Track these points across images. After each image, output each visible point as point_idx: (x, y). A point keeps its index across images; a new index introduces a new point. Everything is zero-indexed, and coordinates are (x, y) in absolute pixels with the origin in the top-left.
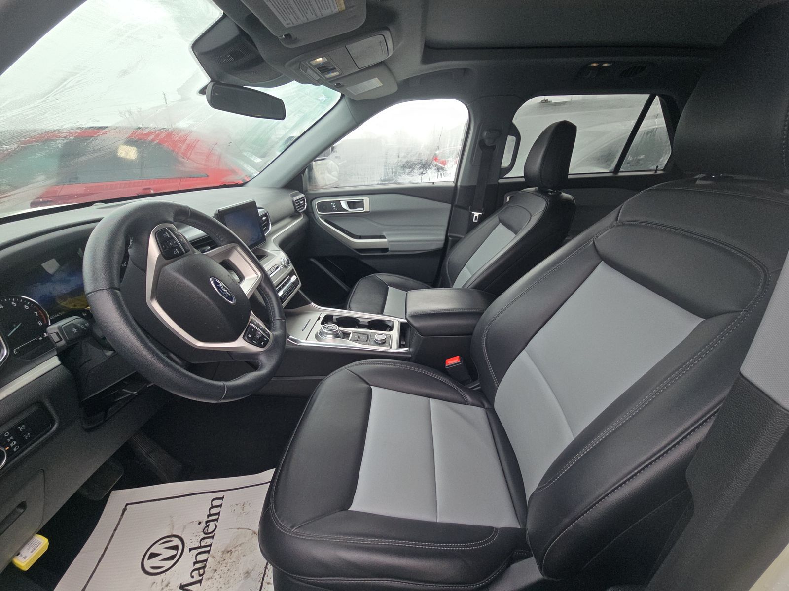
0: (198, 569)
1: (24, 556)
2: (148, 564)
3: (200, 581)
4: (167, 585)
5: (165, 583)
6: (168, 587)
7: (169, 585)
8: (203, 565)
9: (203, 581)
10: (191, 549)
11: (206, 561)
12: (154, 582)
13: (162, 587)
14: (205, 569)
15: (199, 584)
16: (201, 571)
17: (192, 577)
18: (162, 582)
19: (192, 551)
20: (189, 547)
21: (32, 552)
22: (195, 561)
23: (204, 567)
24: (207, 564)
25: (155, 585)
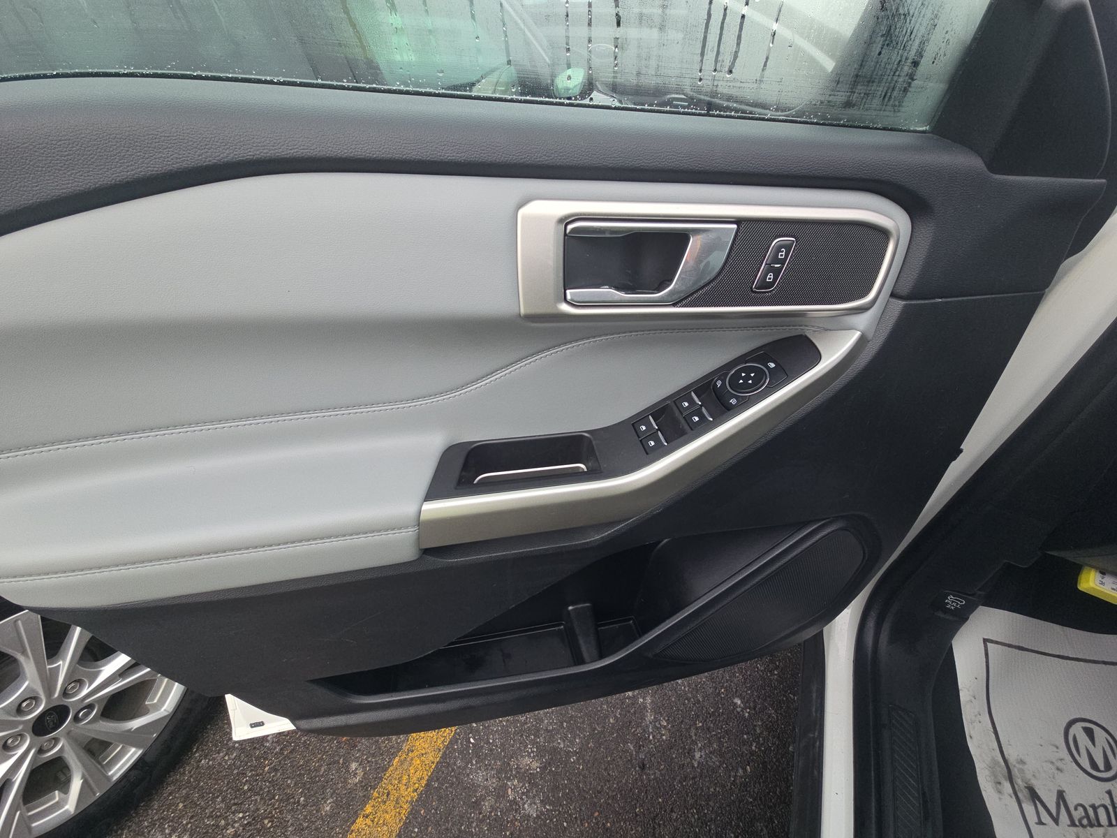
0: (1087, 816)
1: (1104, 581)
2: (1077, 730)
3: (1073, 824)
4: (1058, 769)
5: (1059, 764)
6: (1056, 772)
7: (1059, 772)
8: (1093, 822)
9: (1075, 829)
10: (1109, 793)
11: (1100, 825)
12: (1057, 748)
13: (1054, 761)
14: (1088, 828)
15: (1069, 823)
16: (1085, 822)
17: (1076, 809)
18: (1061, 760)
19: (1107, 795)
20: (1112, 788)
21: (1113, 589)
22: (1096, 805)
23: (1092, 825)
24: (1095, 828)
25: (1055, 749)
